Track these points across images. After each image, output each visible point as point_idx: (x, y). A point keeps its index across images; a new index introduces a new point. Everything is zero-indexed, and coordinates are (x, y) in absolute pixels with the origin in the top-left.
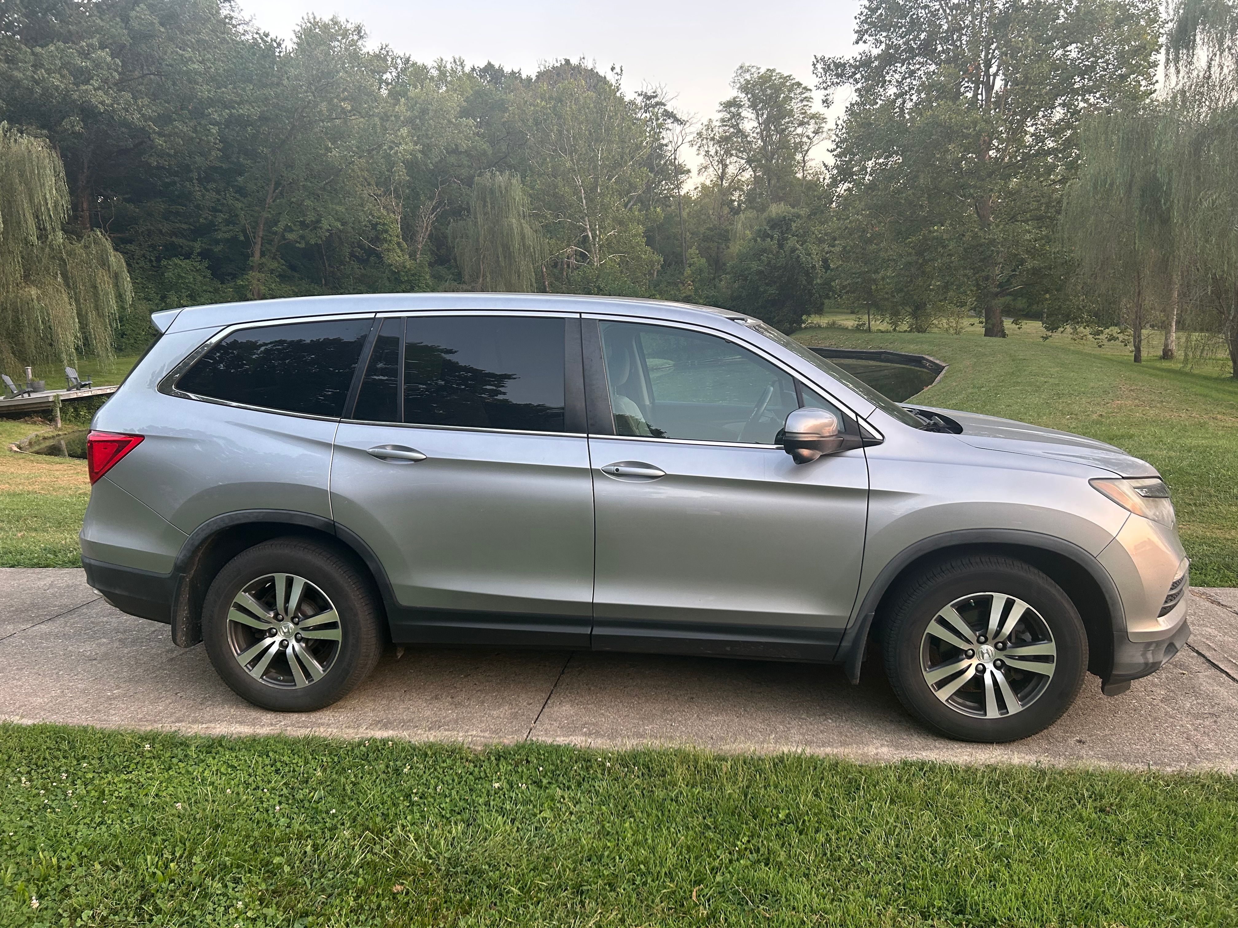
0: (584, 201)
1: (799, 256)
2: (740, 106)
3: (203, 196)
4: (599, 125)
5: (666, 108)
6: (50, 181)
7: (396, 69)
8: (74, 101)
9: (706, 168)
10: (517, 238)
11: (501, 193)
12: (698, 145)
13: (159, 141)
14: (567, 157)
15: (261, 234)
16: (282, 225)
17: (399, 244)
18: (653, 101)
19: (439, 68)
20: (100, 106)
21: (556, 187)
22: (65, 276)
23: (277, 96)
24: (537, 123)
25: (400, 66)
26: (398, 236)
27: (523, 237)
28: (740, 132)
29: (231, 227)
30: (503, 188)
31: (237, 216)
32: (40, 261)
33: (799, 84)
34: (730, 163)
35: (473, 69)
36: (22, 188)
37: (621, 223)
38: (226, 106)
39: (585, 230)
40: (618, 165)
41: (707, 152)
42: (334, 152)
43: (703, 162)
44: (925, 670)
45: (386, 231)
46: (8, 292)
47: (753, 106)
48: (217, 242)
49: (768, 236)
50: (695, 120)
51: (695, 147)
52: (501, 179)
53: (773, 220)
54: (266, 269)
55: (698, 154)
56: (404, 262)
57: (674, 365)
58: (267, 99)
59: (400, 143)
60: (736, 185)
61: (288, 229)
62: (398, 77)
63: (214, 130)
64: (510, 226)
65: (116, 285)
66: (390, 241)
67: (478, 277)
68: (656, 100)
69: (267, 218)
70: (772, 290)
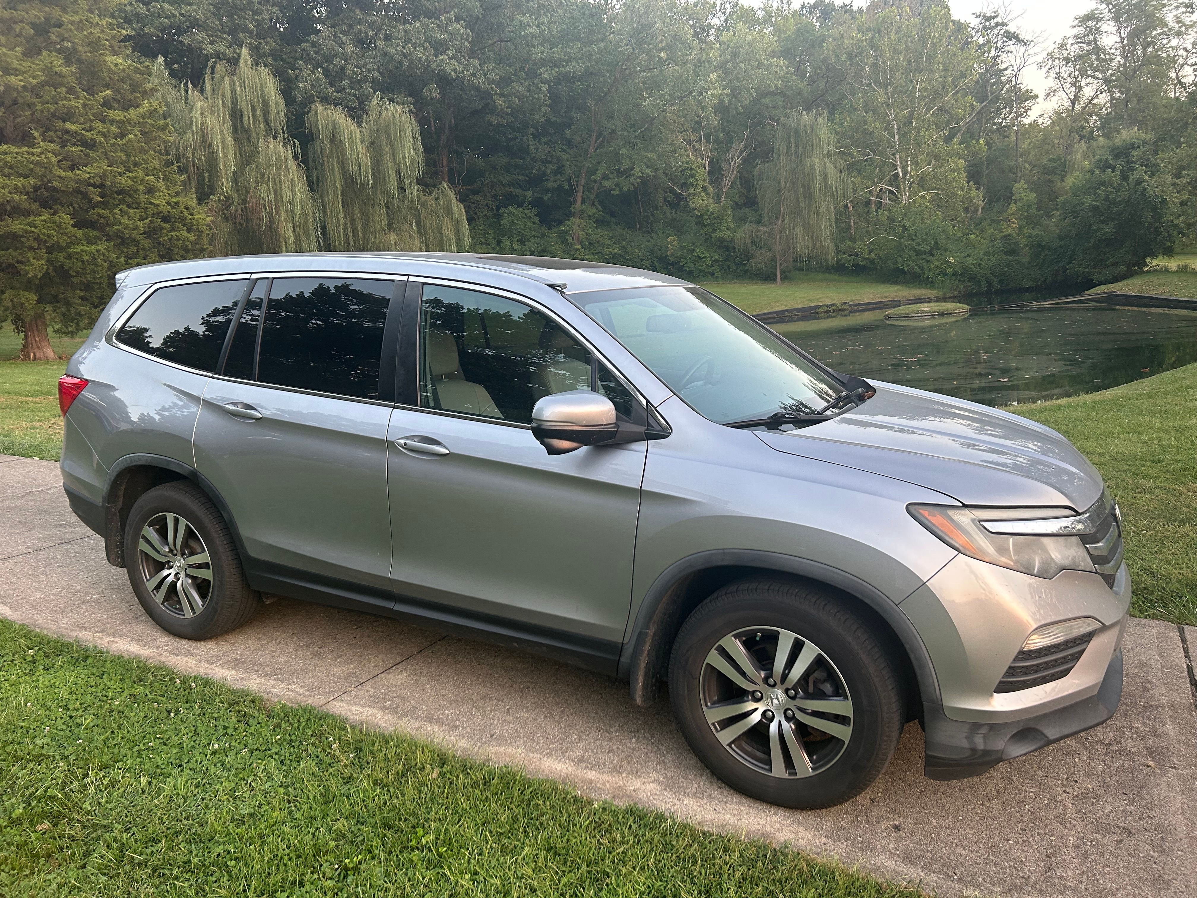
0: (897, 137)
1: (1145, 189)
2: (1099, 19)
3: (537, 149)
4: (920, 54)
5: (1007, 28)
6: (409, 142)
7: (724, 13)
8: (433, 70)
9: (1055, 92)
10: (818, 178)
11: (806, 133)
12: (1048, 66)
13: (500, 102)
14: (882, 91)
15: (583, 182)
16: (599, 174)
17: (705, 189)
18: (993, 22)
19: (765, 9)
20: (453, 73)
21: (865, 123)
22: (418, 223)
23: (600, 51)
24: (850, 57)
25: (728, 11)
26: (704, 180)
27: (825, 177)
28: (1098, 50)
29: (559, 177)
30: (808, 127)
31: (563, 166)
32: (400, 211)
34: (1087, 85)
35: (803, 6)
36: (387, 149)
37: (937, 157)
38: (557, 64)
39: (895, 166)
40: (937, 95)
41: (1058, 74)
42: (648, 102)
43: (1052, 84)
44: (706, 705)
45: (693, 176)
46: (375, 238)
47: (1116, 19)
48: (547, 190)
49: (1110, 166)
50: (1041, 39)
51: (1044, 70)
52: (807, 118)
53: (1118, 148)
54: (585, 215)
55: (1047, 77)
56: (707, 206)
57: (970, 310)
58: (591, 55)
59: (709, 89)
60: (1091, 109)
61: (605, 177)
62: (726, 21)
63: (545, 88)
64: (813, 166)
65: (457, 232)
66: (696, 185)
67: (777, 218)
68: (999, 20)
69: (588, 167)
70: (1109, 229)
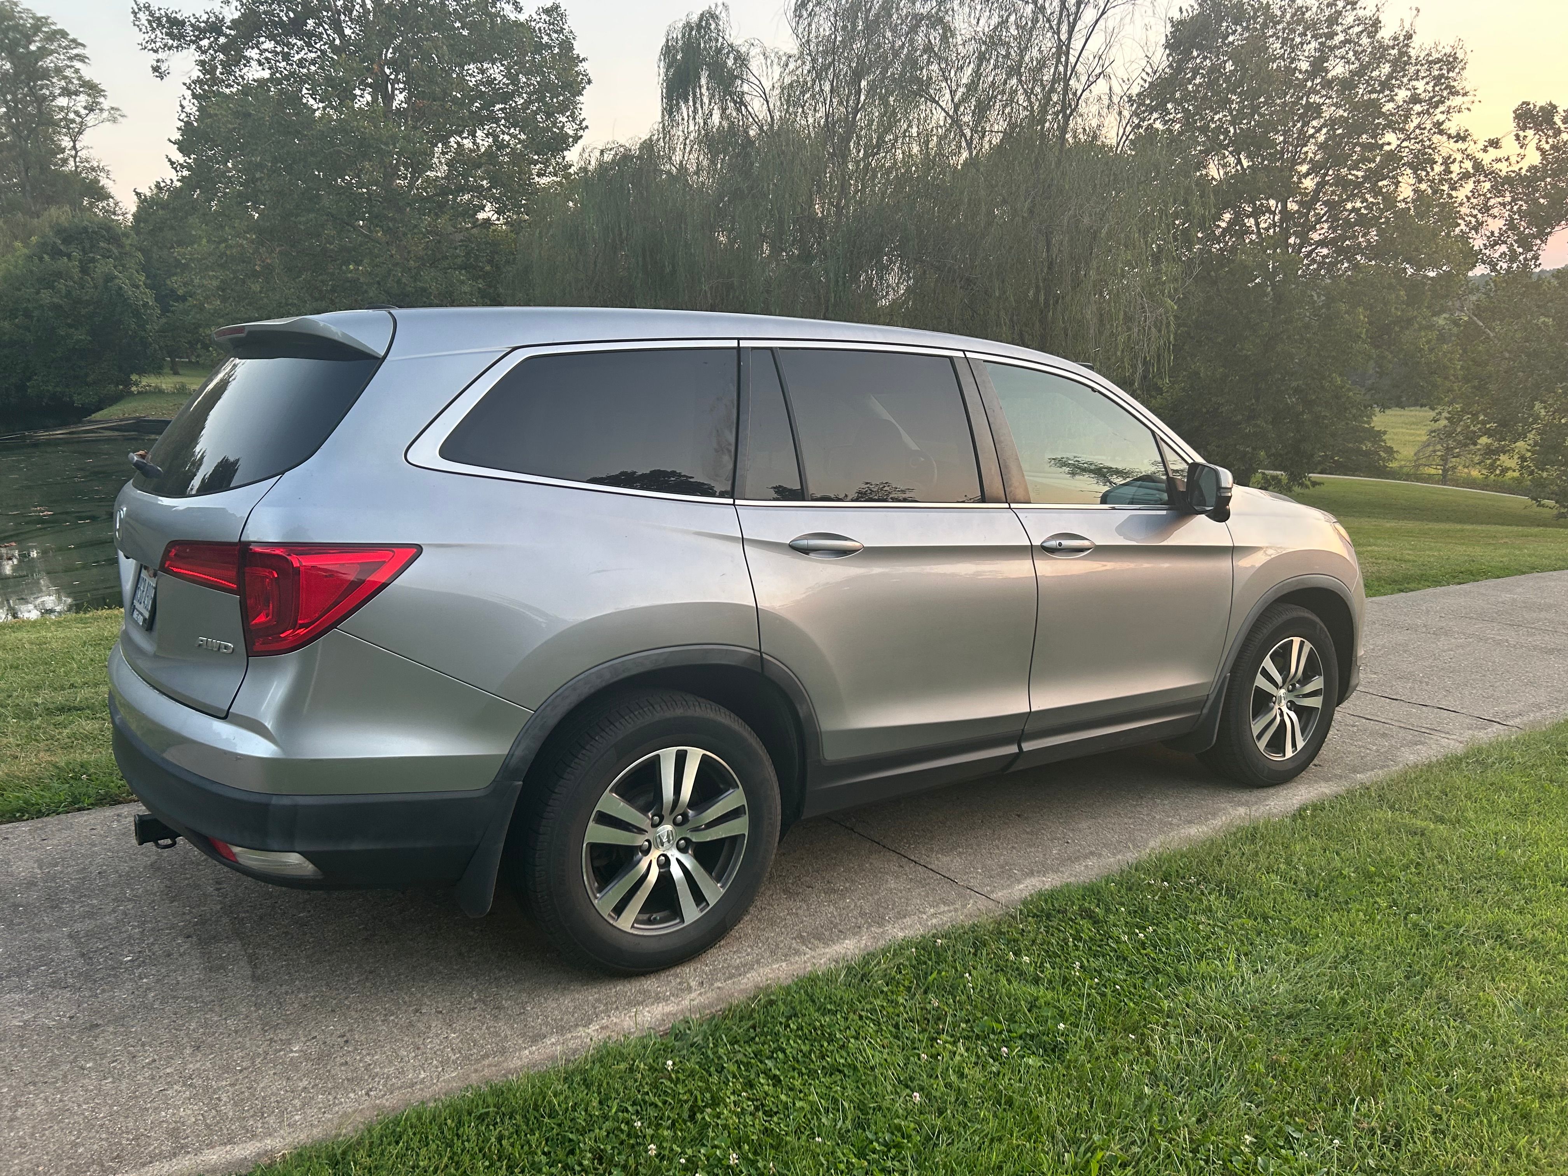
33: (64, 34)
